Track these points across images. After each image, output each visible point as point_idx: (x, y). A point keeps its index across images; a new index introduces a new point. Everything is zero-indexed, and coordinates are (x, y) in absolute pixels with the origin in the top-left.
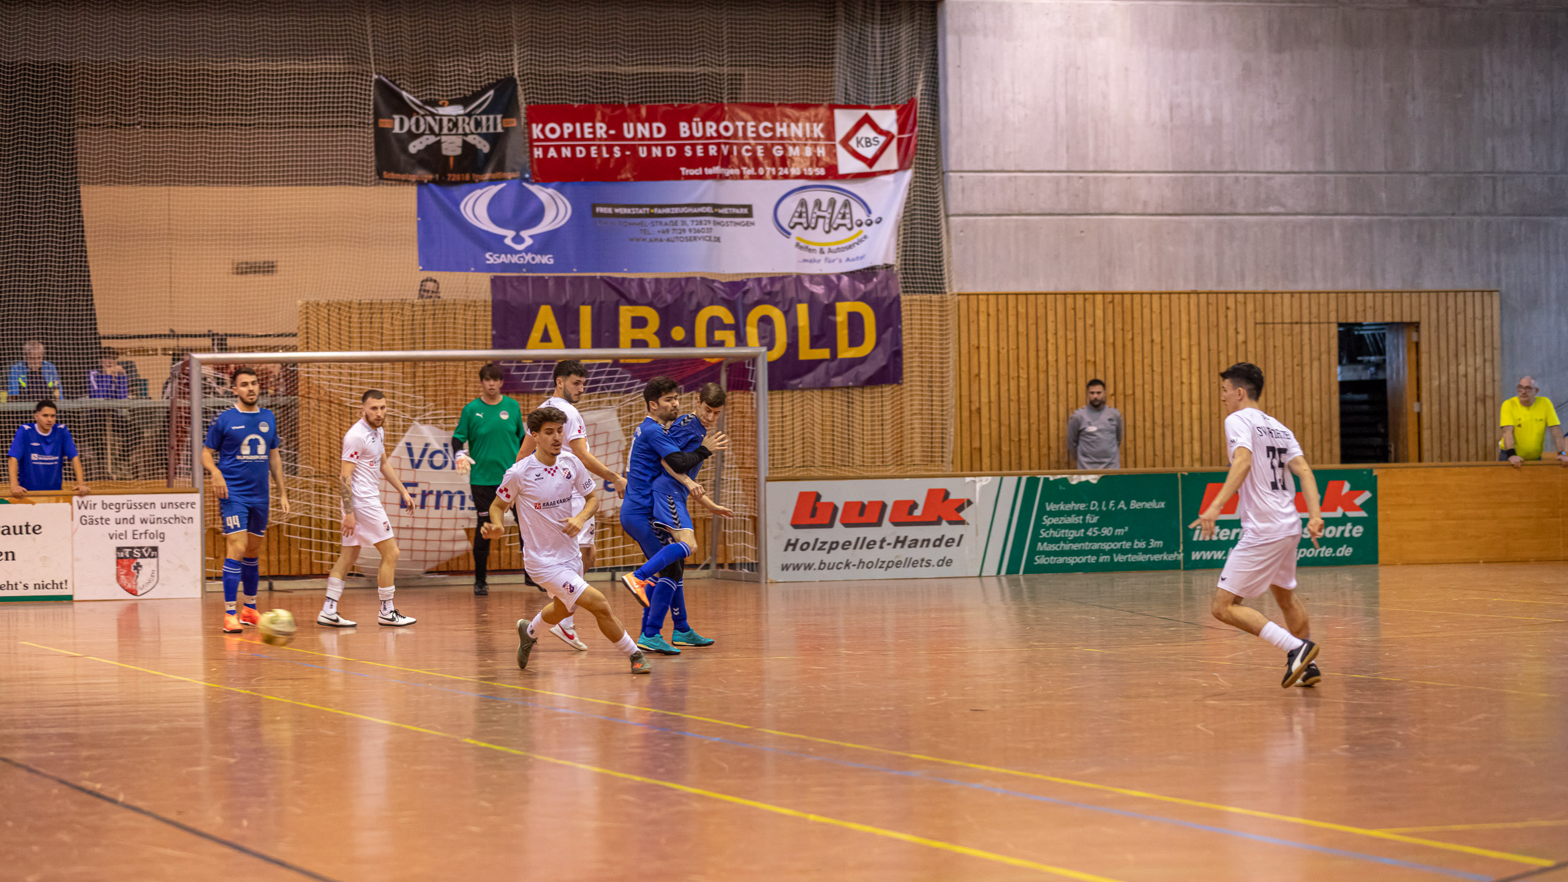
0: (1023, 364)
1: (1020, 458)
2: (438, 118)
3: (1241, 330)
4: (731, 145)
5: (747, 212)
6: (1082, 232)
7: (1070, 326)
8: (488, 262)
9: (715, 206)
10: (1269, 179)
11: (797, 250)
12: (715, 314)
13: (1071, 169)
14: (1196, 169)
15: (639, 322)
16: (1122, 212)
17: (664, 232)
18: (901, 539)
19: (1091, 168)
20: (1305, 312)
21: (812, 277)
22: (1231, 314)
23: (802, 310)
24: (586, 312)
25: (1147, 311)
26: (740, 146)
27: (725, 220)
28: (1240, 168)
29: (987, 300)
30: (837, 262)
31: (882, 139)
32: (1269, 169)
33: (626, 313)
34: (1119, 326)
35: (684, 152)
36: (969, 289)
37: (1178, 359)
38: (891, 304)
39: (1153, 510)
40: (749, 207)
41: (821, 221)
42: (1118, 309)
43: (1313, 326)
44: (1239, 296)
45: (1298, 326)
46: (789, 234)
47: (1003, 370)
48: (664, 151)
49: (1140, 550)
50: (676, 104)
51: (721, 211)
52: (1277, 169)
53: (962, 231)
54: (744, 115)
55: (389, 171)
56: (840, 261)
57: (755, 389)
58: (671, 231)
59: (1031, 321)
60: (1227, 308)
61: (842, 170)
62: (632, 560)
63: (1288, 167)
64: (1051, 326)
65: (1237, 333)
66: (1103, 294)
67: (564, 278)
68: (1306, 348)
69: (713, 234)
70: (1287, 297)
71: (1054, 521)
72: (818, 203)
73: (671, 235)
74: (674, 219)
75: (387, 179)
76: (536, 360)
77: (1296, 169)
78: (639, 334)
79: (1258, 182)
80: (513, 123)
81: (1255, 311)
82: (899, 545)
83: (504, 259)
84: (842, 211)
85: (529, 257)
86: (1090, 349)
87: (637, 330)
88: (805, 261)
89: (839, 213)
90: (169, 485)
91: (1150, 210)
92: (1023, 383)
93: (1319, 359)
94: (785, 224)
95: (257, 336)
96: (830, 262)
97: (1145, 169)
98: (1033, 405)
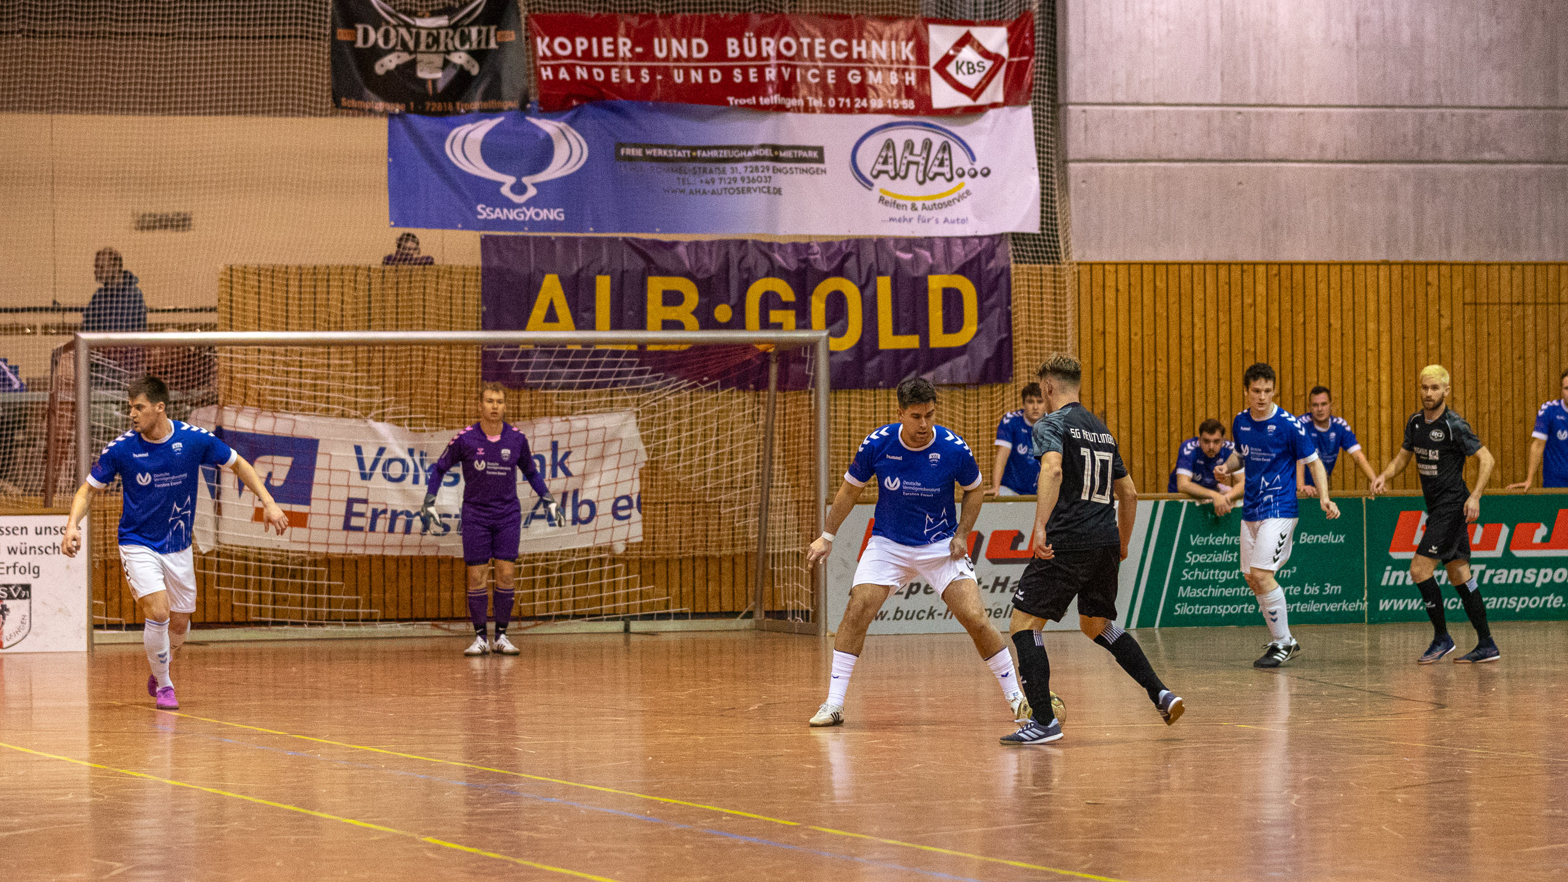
0: (1161, 355)
1: (1157, 476)
2: (414, 31)
3: (1445, 312)
4: (794, 67)
5: (819, 155)
6: (1240, 183)
7: (1224, 306)
8: (480, 217)
9: (775, 148)
10: (1483, 116)
11: (881, 206)
12: (770, 289)
13: (1226, 101)
14: (1389, 102)
15: (672, 298)
16: (1292, 158)
17: (708, 182)
18: (1002, 580)
19: (1253, 101)
20: (1529, 288)
21: (897, 240)
22: (1432, 291)
23: (884, 285)
24: (603, 285)
25: (1322, 286)
26: (807, 69)
27: (788, 166)
28: (1447, 101)
29: (1116, 272)
30: (933, 222)
31: (988, 64)
32: (1484, 103)
33: (656, 285)
34: (1287, 306)
35: (732, 76)
36: (1093, 256)
37: (1364, 349)
38: (998, 277)
39: (1329, 545)
40: (820, 150)
41: (913, 168)
42: (1286, 283)
43: (1539, 307)
44: (1443, 268)
45: (1521, 307)
46: (872, 185)
47: (1137, 363)
48: (706, 76)
49: (1311, 597)
50: (722, 14)
51: (783, 154)
52: (1495, 103)
53: (1084, 182)
54: (813, 31)
55: (348, 97)
56: (937, 222)
57: (813, 386)
58: (717, 182)
59: (1173, 299)
60: (1428, 284)
61: (938, 103)
62: (652, 606)
63: (1509, 101)
64: (1198, 306)
65: (1440, 316)
66: (1267, 264)
67: (575, 239)
68: (1530, 336)
69: (772, 185)
70: (1505, 270)
71: (1201, 558)
72: (909, 145)
73: (718, 186)
74: (721, 166)
75: (346, 108)
76: (537, 343)
77: (1520, 103)
78: (672, 313)
79: (1469, 120)
80: (511, 36)
81: (1464, 288)
82: (999, 588)
83: (498, 214)
84: (940, 156)
85: (531, 212)
86: (1249, 335)
87: (670, 309)
88: (891, 219)
89: (936, 158)
90: (47, 503)
91: (1329, 155)
92: (1162, 380)
93: (1547, 351)
94: (866, 169)
95: (163, 311)
96: (924, 222)
97: (1323, 102)
98: (1175, 408)
